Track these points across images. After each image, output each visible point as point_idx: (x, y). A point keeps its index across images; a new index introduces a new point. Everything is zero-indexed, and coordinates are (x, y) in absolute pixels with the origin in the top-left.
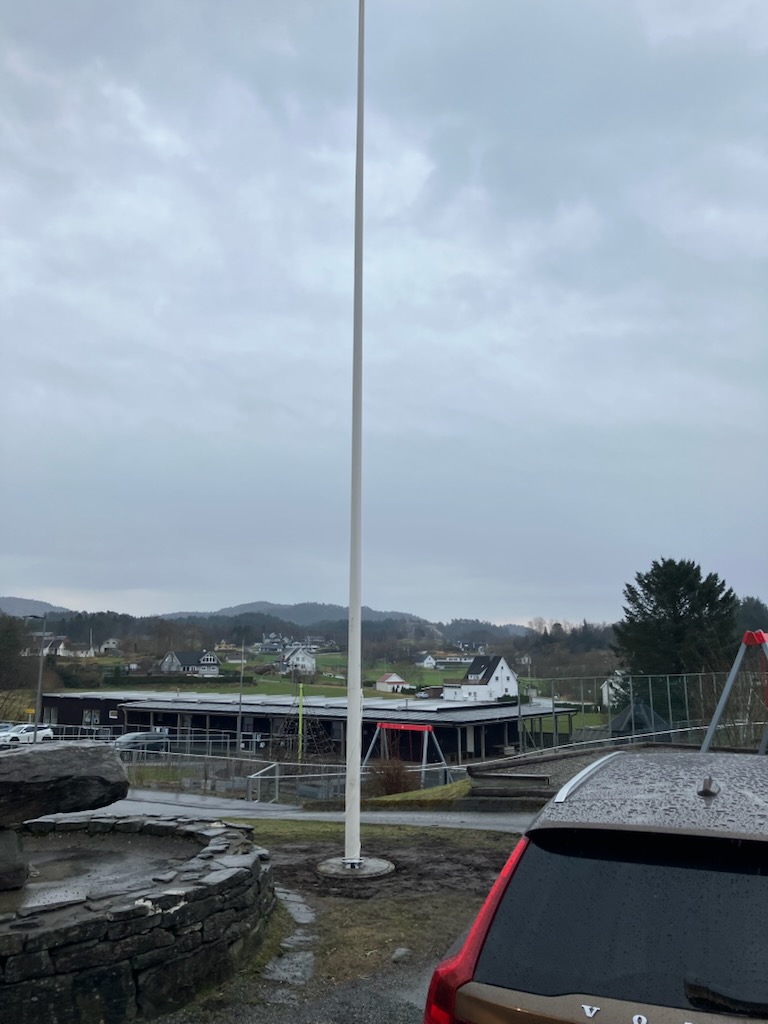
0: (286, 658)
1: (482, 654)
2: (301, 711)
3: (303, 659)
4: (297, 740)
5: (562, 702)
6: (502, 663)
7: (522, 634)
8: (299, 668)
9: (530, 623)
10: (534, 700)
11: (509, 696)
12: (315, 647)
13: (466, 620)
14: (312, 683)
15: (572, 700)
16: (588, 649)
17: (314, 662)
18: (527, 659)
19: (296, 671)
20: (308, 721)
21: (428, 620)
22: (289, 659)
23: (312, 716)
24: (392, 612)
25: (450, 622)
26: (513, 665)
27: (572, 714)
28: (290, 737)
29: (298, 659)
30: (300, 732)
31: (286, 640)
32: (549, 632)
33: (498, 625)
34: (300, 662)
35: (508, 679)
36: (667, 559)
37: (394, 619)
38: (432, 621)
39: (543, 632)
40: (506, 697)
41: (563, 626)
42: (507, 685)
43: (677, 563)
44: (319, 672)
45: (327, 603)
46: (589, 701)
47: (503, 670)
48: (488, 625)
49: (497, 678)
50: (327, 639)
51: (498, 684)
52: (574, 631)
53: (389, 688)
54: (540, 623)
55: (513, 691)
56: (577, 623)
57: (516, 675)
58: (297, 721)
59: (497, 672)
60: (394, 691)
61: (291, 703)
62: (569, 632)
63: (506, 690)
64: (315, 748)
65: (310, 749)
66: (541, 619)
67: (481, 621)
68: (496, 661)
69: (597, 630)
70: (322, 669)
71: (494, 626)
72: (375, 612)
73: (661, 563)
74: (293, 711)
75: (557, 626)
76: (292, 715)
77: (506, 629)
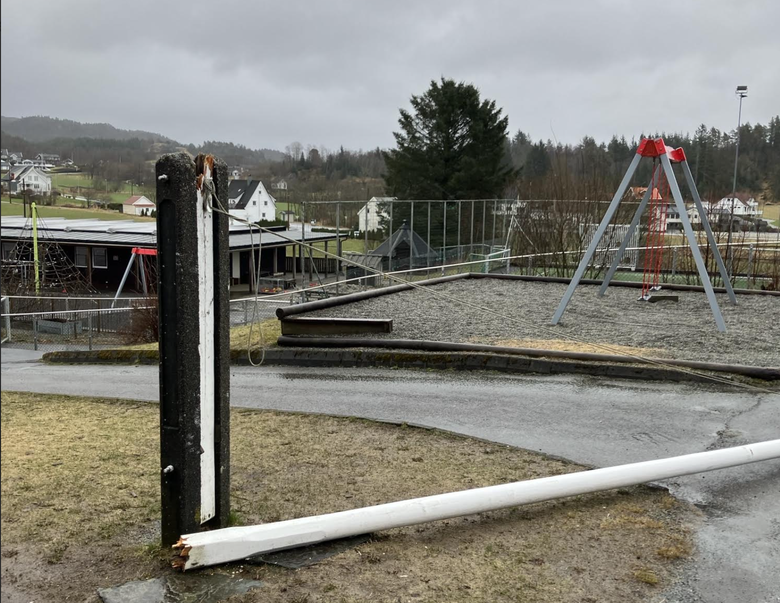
0: (15, 176)
1: (237, 178)
2: (35, 235)
3: (36, 179)
4: (33, 268)
5: (319, 227)
6: (260, 187)
7: (279, 160)
8: (32, 188)
9: (287, 148)
10: (291, 225)
11: (266, 221)
12: (51, 166)
13: (219, 143)
14: (49, 204)
15: (329, 225)
16: (343, 177)
17: (49, 182)
18: (283, 184)
19: (30, 191)
20: (44, 245)
21: (178, 141)
22: (18, 178)
23: (50, 239)
24: (138, 131)
25: (202, 145)
26: (270, 190)
27: (342, 239)
28: (24, 263)
29: (30, 178)
30: (36, 258)
31: (14, 157)
32: (305, 158)
33: (253, 149)
34: (33, 182)
35: (266, 203)
36: (447, 79)
37: (140, 139)
38: (183, 143)
39: (300, 157)
40: (263, 223)
41: (320, 153)
42: (264, 209)
43: (457, 85)
44: (56, 193)
45: (61, 118)
46: (344, 226)
47: (260, 195)
48: (242, 149)
49: (254, 203)
50: (65, 157)
51: (256, 208)
52: (330, 157)
53: (138, 211)
54: (298, 149)
55: (271, 217)
56: (335, 150)
57: (274, 200)
58: (31, 245)
59: (255, 197)
60: (143, 214)
61: (22, 225)
62: (325, 159)
63: (264, 215)
64: (56, 277)
65: (49, 276)
66: (299, 144)
67: (235, 144)
68: (254, 185)
69: (353, 157)
70: (60, 189)
71: (249, 150)
72: (118, 130)
73: (440, 84)
74: (27, 234)
75: (314, 152)
76: (24, 238)
77: (261, 153)
